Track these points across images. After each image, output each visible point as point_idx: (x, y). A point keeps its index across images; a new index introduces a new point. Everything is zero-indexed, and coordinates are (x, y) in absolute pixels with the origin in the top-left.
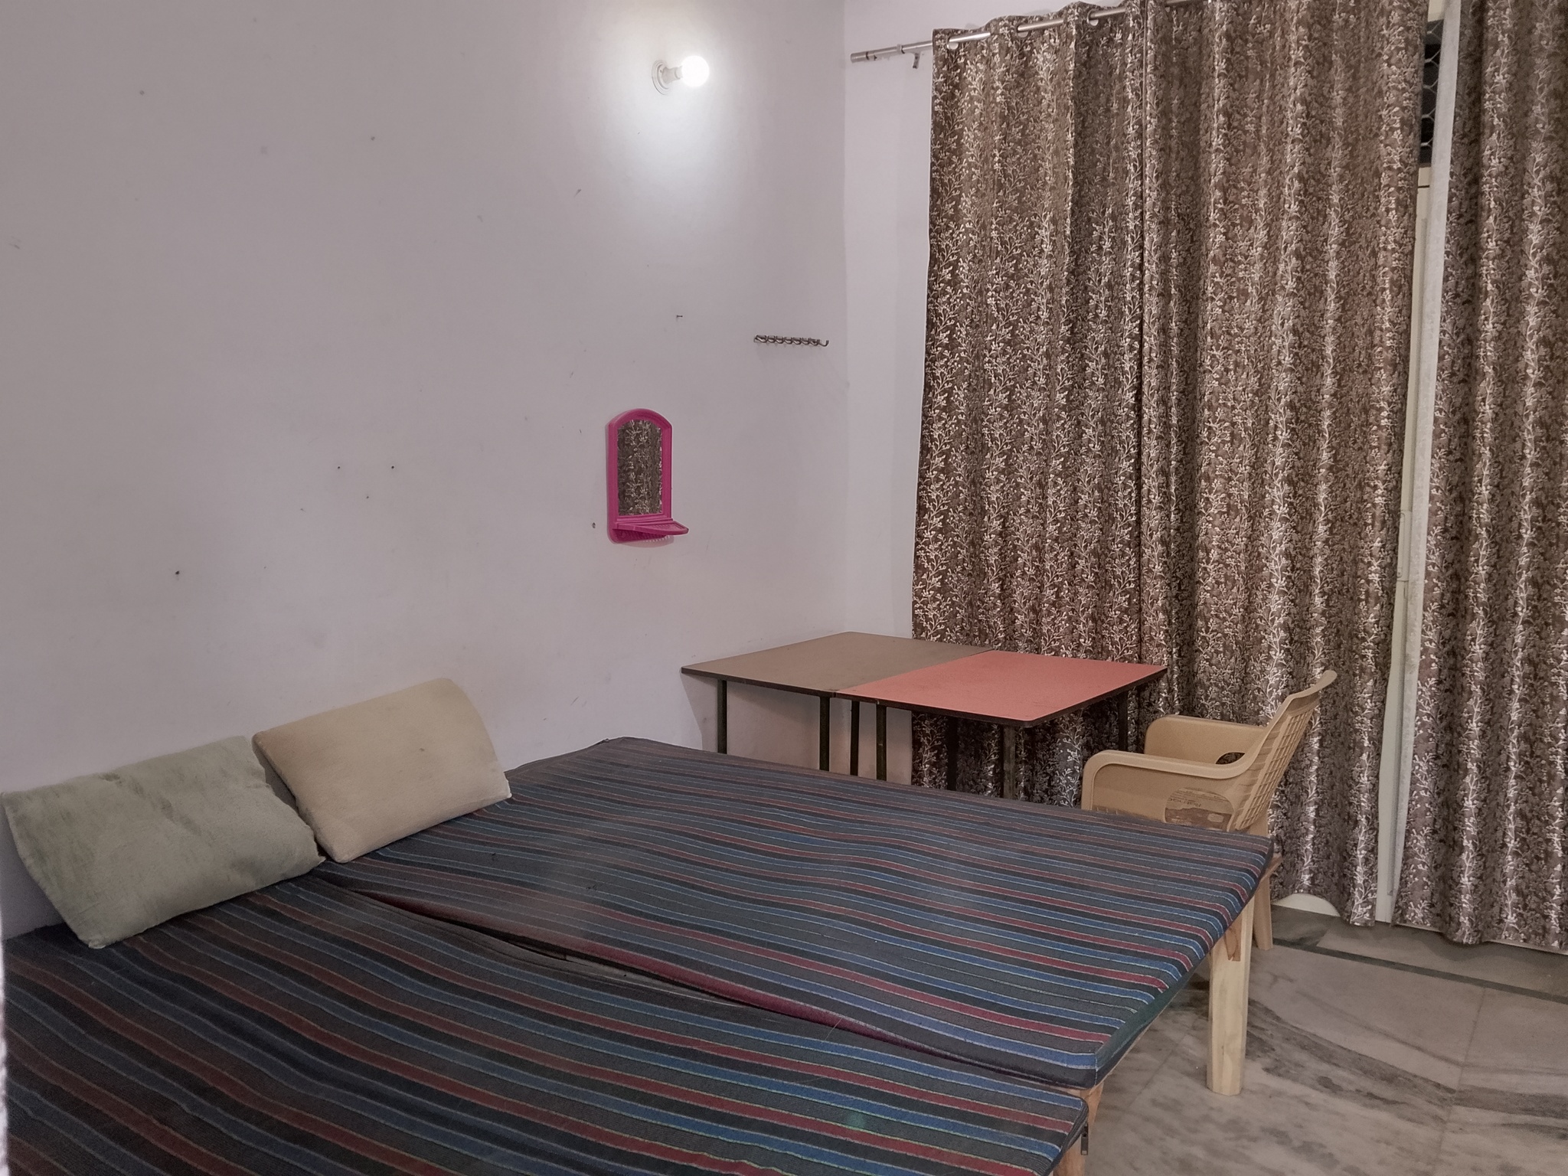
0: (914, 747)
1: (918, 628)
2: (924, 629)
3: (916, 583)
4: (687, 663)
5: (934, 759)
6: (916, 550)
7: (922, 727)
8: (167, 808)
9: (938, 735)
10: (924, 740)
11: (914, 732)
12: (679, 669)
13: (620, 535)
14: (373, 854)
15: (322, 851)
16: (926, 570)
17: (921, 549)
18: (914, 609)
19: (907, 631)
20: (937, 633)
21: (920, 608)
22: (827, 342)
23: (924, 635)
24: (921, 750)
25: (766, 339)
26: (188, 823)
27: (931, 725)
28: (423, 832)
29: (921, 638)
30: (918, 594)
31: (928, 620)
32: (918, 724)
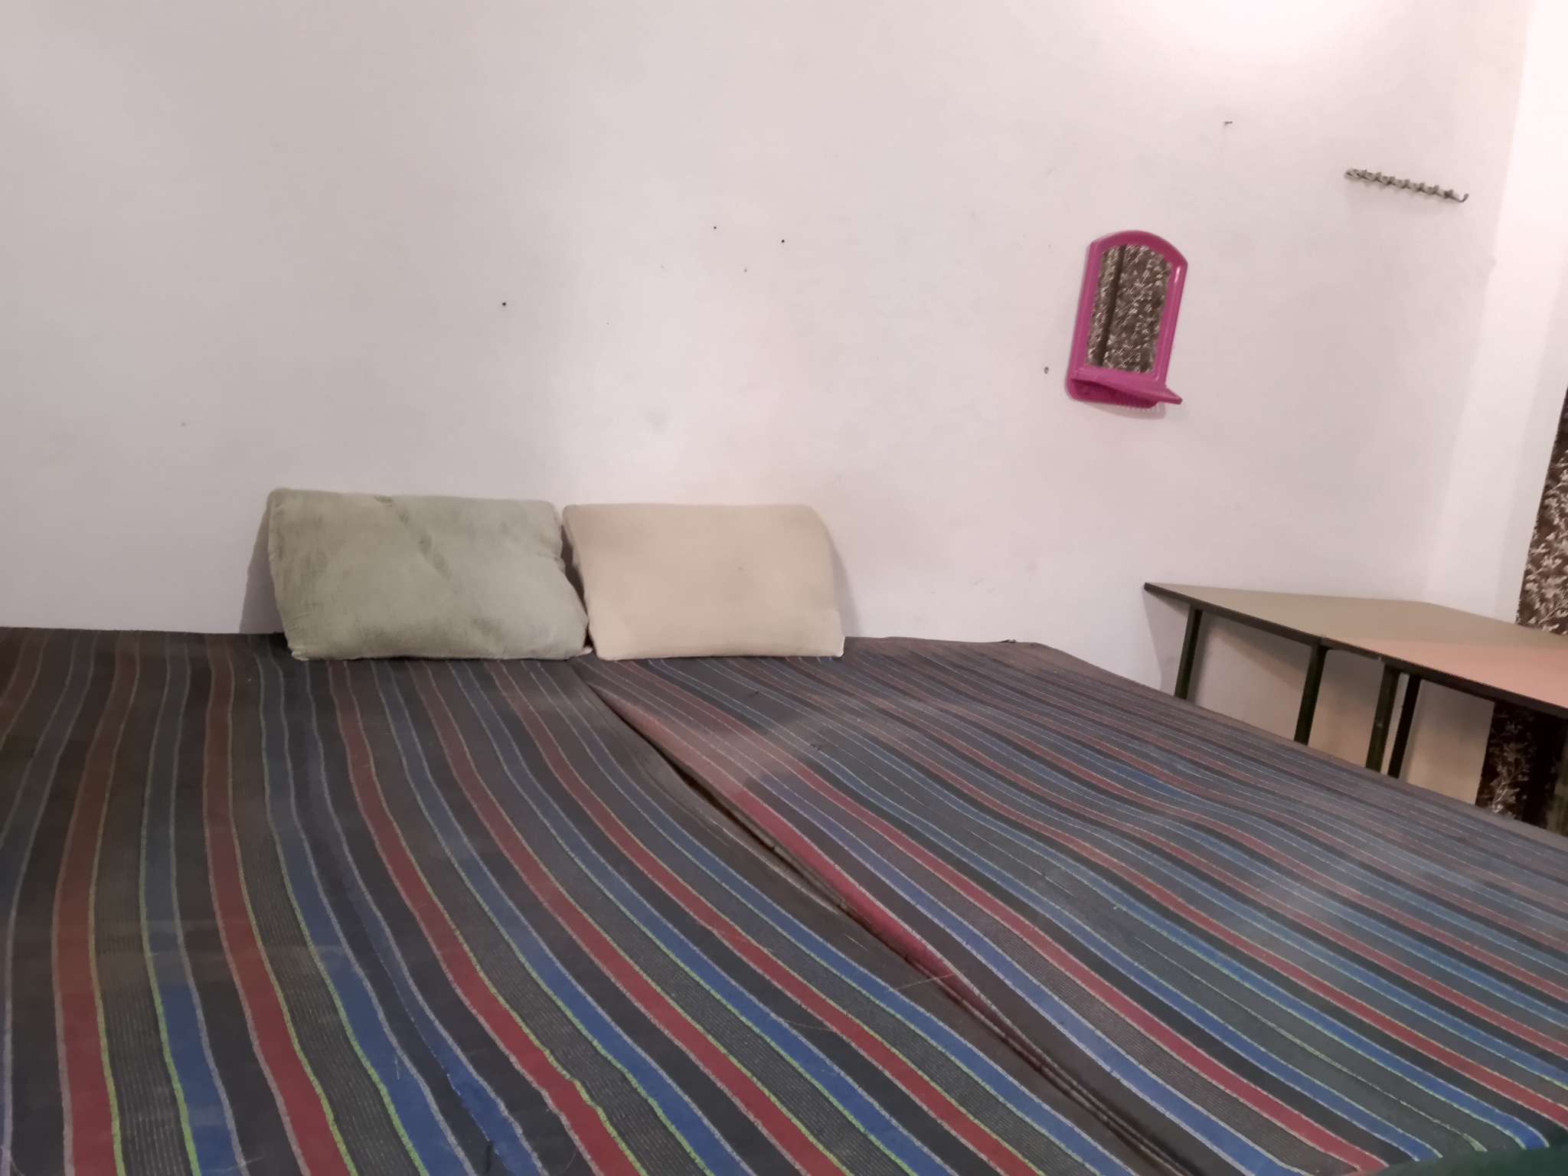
0: (1484, 775)
1: (1526, 610)
2: (1535, 613)
3: (1535, 544)
4: (1155, 580)
5: (1512, 800)
6: (1545, 497)
7: (1502, 750)
8: (425, 544)
9: (1526, 768)
10: (1501, 769)
11: (1489, 756)
12: (1143, 583)
13: (1083, 388)
14: (643, 662)
15: (589, 642)
16: (1554, 528)
17: (1554, 496)
18: (1525, 582)
19: (1510, 611)
20: (1552, 622)
21: (1534, 581)
22: (1466, 197)
23: (1533, 621)
24: (1494, 783)
25: (1363, 176)
26: (441, 565)
27: (1518, 751)
28: (713, 657)
29: (1527, 625)
30: (1535, 561)
31: (1543, 600)
32: (1497, 745)
